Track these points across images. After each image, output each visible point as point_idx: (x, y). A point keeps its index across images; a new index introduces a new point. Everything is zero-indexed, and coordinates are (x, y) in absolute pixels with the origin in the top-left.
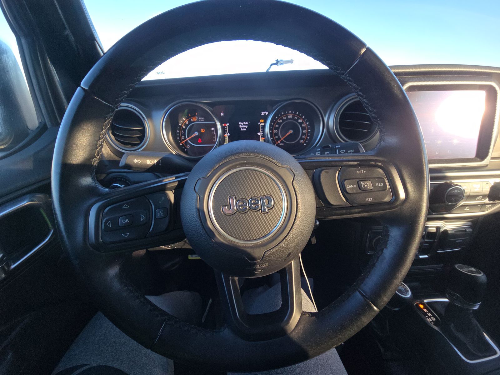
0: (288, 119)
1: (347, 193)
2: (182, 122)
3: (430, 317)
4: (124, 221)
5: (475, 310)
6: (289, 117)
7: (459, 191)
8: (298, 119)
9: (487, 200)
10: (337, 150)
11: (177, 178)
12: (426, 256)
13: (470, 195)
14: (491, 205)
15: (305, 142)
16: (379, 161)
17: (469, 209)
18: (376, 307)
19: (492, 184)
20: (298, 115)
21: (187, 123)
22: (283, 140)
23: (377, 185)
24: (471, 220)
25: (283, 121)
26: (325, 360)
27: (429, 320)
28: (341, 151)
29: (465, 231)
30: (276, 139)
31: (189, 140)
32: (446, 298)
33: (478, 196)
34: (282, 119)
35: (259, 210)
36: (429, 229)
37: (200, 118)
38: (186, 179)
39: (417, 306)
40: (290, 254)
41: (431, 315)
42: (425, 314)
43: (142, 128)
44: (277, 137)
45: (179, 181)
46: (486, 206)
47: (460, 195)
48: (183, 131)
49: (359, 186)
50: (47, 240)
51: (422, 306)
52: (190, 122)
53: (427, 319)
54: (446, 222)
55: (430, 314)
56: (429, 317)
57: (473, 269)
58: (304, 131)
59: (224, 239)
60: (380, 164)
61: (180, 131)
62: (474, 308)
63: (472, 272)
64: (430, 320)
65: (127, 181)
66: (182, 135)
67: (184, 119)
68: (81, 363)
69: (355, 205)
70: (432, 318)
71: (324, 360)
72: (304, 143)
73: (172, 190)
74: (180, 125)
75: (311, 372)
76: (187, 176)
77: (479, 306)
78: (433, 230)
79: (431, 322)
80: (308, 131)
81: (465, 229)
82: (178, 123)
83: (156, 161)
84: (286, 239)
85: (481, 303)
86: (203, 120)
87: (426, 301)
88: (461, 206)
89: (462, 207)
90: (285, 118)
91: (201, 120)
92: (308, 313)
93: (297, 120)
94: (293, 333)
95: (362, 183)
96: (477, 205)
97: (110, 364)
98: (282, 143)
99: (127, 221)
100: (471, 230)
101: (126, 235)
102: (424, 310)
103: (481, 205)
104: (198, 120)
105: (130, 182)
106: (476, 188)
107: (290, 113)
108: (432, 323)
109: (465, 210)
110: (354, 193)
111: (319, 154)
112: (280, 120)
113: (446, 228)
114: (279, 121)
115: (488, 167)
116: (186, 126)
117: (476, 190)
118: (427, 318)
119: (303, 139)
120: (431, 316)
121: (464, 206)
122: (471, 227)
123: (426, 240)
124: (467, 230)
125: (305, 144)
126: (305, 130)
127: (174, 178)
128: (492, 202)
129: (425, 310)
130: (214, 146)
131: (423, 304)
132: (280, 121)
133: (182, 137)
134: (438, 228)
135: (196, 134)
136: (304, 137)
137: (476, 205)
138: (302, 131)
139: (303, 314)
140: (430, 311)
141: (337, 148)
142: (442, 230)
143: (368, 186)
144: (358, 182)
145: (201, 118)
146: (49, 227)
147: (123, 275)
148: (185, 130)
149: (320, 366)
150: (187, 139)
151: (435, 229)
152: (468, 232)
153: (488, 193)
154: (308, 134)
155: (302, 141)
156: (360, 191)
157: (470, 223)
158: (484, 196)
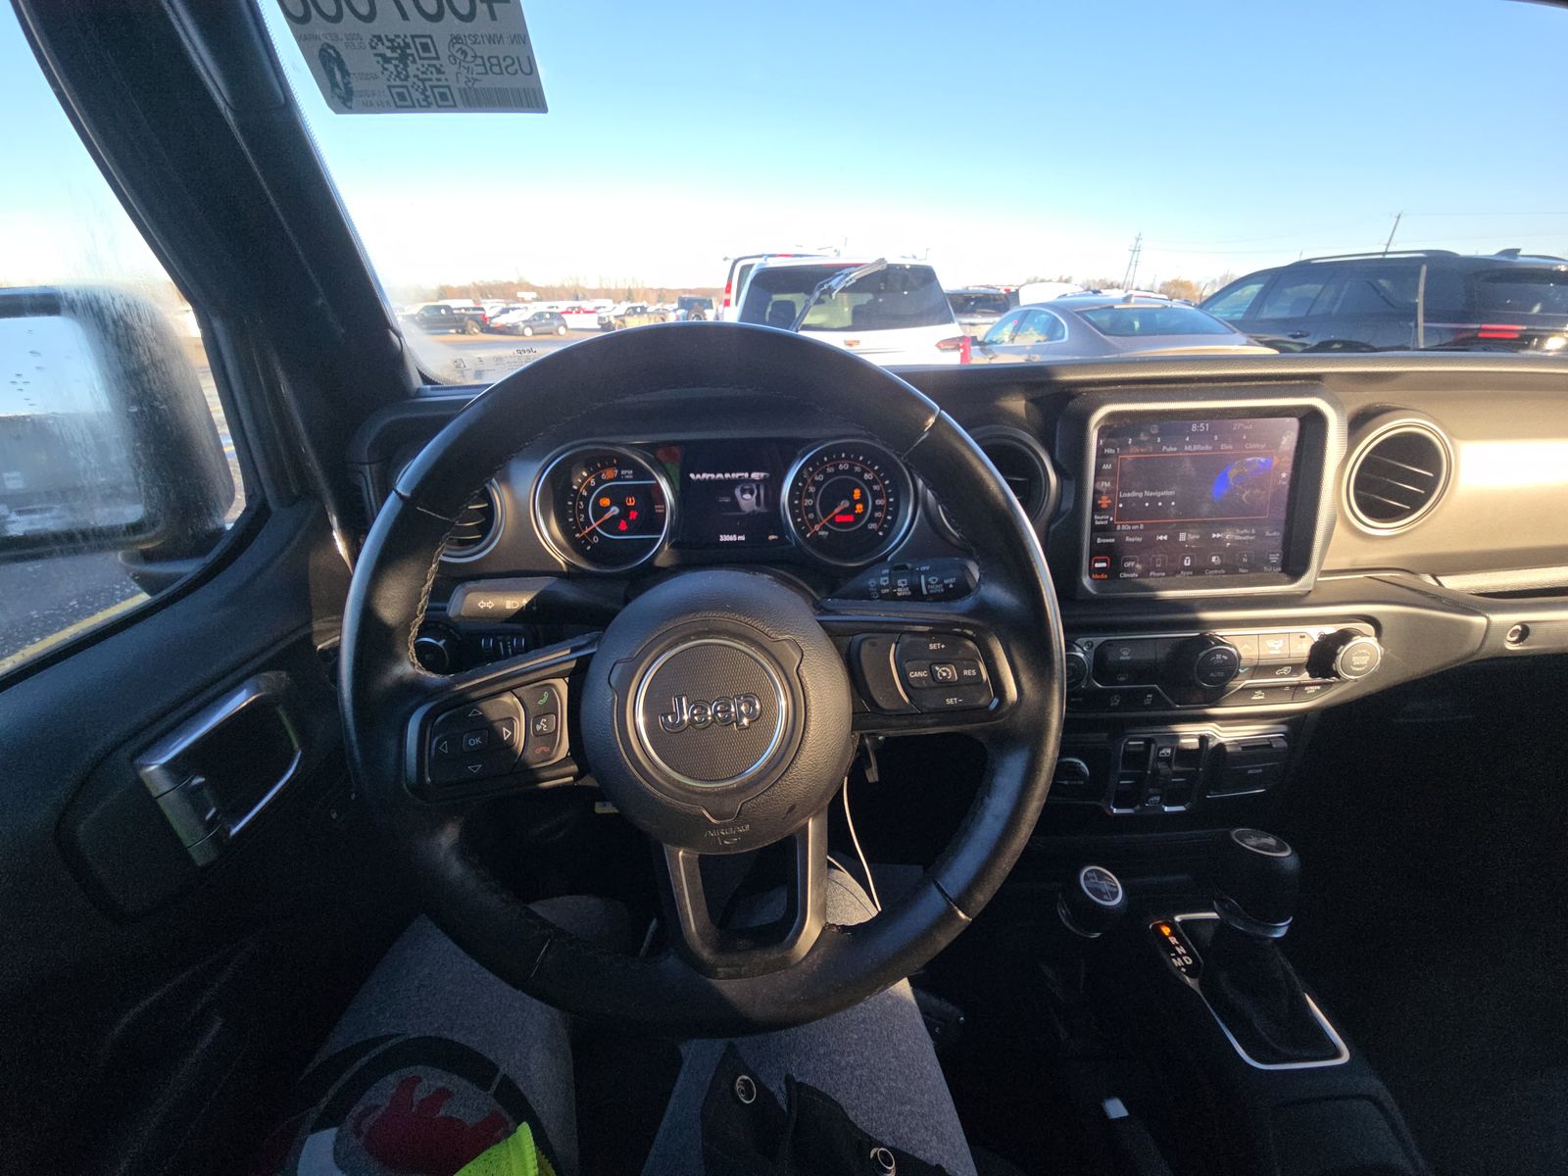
0: (837, 472)
1: (912, 687)
2: (580, 481)
3: (1180, 956)
4: (472, 742)
5: (1277, 938)
6: (841, 467)
7: (1225, 658)
8: (864, 471)
9: (1305, 677)
10: (923, 577)
11: (573, 651)
12: (1181, 808)
13: (1260, 664)
14: (1319, 687)
15: (881, 528)
16: (970, 626)
17: (1262, 697)
18: (963, 912)
19: (1316, 639)
20: (864, 462)
21: (593, 483)
22: (827, 524)
23: (965, 672)
24: (1286, 719)
25: (828, 476)
26: (885, 1033)
27: (1178, 962)
28: (930, 580)
29: (1270, 746)
30: (810, 520)
31: (599, 526)
32: (1213, 910)
33: (1280, 666)
34: (824, 472)
35: (732, 723)
36: (1183, 741)
37: (623, 472)
38: (592, 654)
39: (1157, 929)
40: (792, 808)
41: (1184, 952)
42: (1172, 948)
43: (486, 505)
44: (811, 516)
45: (578, 658)
46: (1307, 688)
47: (1231, 666)
48: (581, 503)
49: (933, 673)
50: (291, 772)
51: (1166, 931)
52: (600, 482)
53: (1174, 960)
54: (1222, 726)
55: (1181, 950)
56: (1178, 956)
57: (1271, 841)
58: (879, 502)
59: (664, 779)
60: (970, 632)
61: (574, 504)
62: (1276, 933)
63: (1268, 848)
64: (1181, 961)
65: (451, 631)
66: (580, 511)
67: (585, 474)
68: (384, 1031)
69: (926, 711)
70: (1184, 958)
71: (882, 1033)
72: (879, 530)
73: (564, 678)
74: (575, 487)
75: (848, 1052)
76: (593, 647)
77: (1286, 928)
78: (1192, 743)
79: (1179, 968)
80: (888, 500)
81: (1268, 743)
82: (572, 484)
83: (525, 602)
84: (784, 778)
85: (1291, 919)
86: (631, 477)
87: (1178, 919)
88: (1242, 689)
89: (1246, 692)
90: (830, 470)
91: (627, 477)
92: (837, 926)
93: (860, 476)
94: (804, 964)
95: (937, 668)
96: (1284, 686)
97: (445, 1034)
98: (826, 530)
99: (478, 741)
100: (1284, 744)
101: (476, 768)
102: (1170, 938)
103: (1291, 686)
104: (619, 478)
105: (458, 633)
106: (1274, 649)
107: (844, 459)
108: (1183, 970)
109: (1254, 698)
110: (923, 689)
111: (885, 581)
112: (818, 475)
113: (1223, 740)
114: (817, 478)
115: (1311, 598)
116: (591, 490)
117: (1272, 652)
118: (1173, 957)
119: (876, 520)
120: (1183, 954)
121: (1249, 691)
122: (1287, 737)
123: (1175, 768)
124: (1274, 746)
125: (881, 533)
126: (881, 497)
127: (568, 652)
128: (1319, 680)
129: (1173, 940)
130: (659, 539)
131: (1172, 926)
132: (820, 478)
133: (580, 518)
134: (1203, 739)
135: (614, 511)
136: (878, 514)
137: (1279, 688)
138: (874, 502)
139: (826, 928)
140: (1182, 942)
141: (924, 573)
142: (1212, 744)
143: (948, 675)
144: (930, 666)
145: (626, 472)
146: (292, 747)
147: (468, 847)
148: (586, 500)
149: (870, 1043)
150: (595, 525)
151: (1196, 741)
152: (1276, 748)
153: (1306, 659)
154: (887, 509)
155: (873, 526)
156: (933, 684)
157: (1284, 728)
158: (1296, 668)
